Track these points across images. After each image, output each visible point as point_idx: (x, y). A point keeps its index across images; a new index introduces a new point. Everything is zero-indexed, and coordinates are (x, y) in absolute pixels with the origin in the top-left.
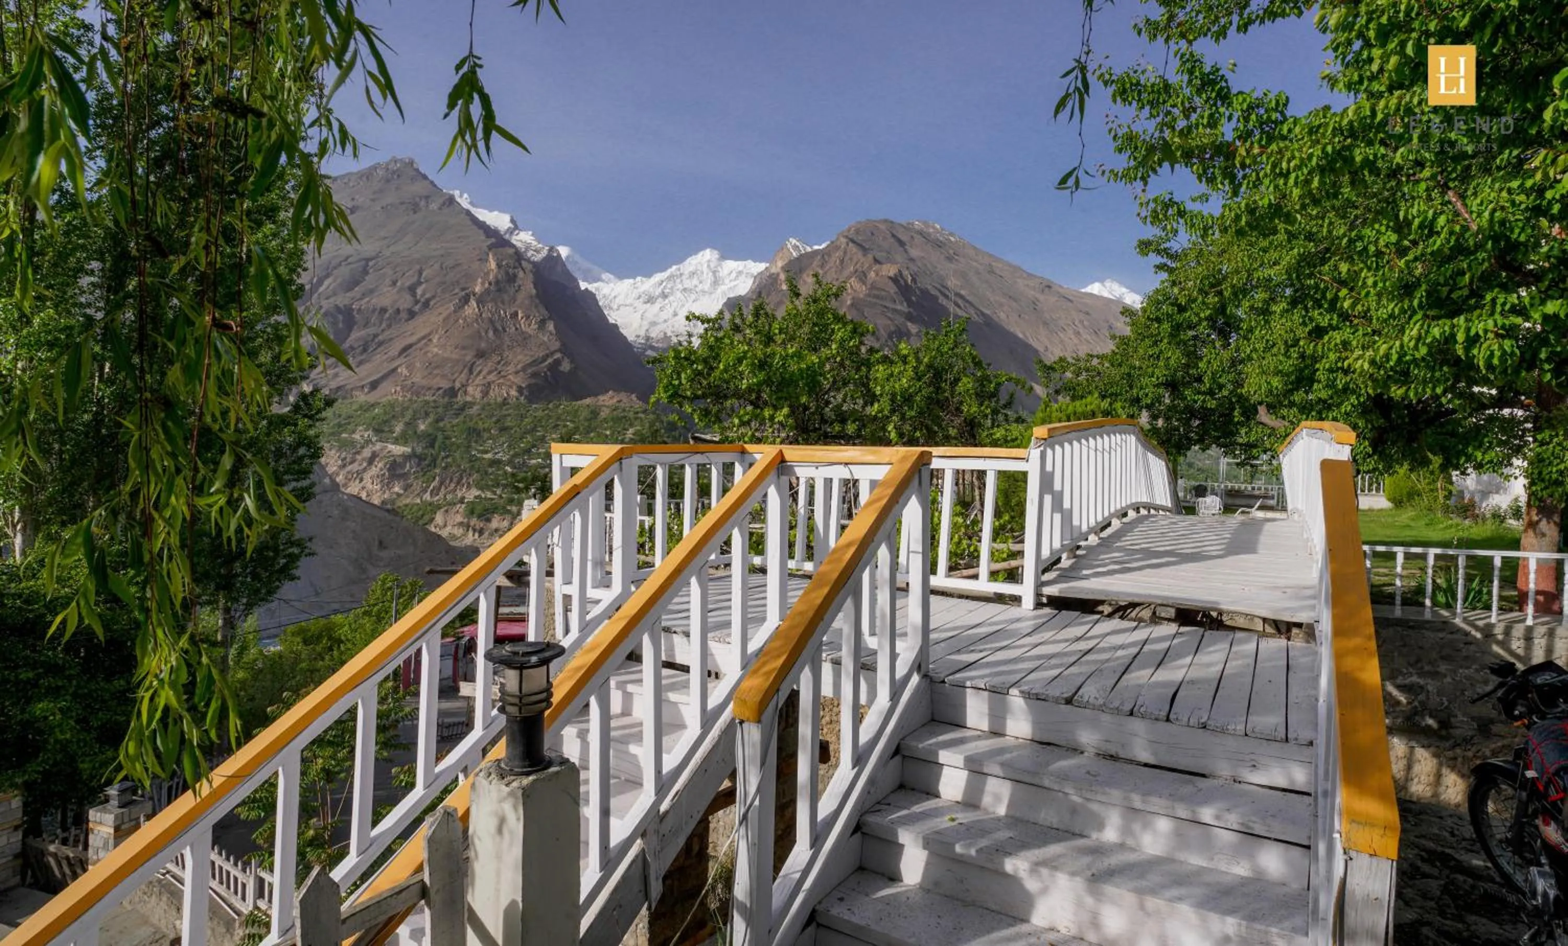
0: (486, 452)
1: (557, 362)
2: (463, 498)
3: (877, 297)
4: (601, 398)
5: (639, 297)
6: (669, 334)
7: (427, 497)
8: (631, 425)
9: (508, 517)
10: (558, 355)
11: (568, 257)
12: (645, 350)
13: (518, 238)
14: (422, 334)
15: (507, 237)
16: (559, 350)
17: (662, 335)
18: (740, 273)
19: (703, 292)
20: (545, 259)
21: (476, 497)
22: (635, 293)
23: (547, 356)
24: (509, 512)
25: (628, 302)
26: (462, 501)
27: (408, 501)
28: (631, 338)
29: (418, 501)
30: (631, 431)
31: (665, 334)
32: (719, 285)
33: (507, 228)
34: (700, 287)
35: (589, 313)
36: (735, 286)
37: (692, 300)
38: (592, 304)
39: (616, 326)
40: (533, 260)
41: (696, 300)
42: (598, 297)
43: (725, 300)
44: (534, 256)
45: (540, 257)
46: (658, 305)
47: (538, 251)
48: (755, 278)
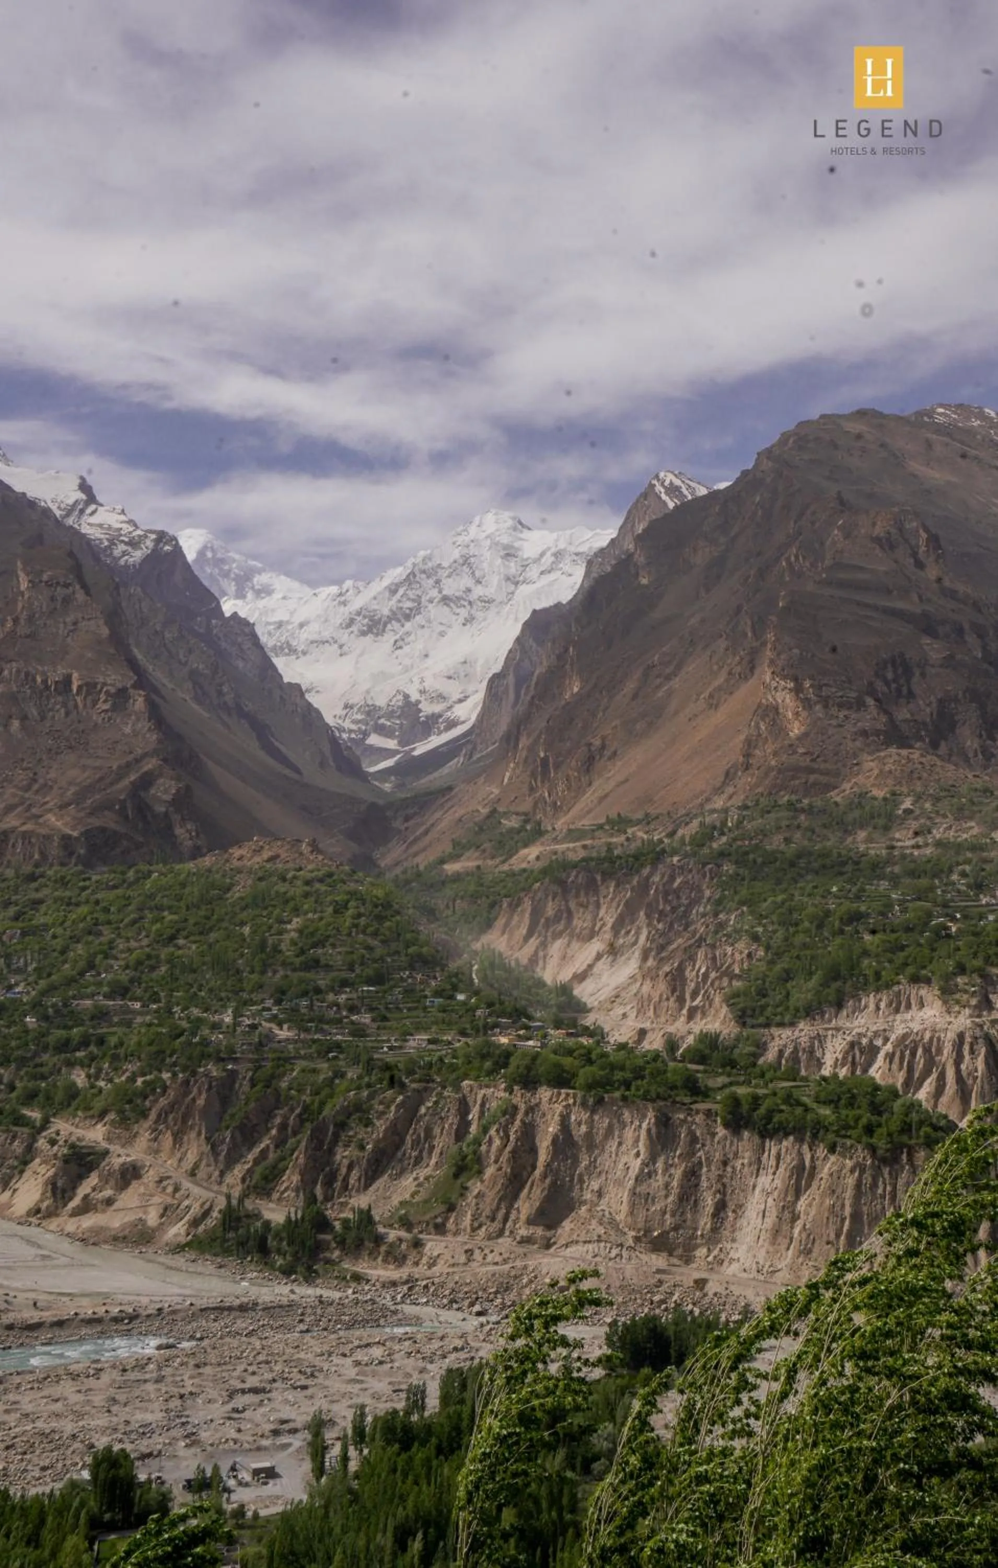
1: (147, 781)
3: (842, 584)
4: (236, 852)
5: (351, 622)
6: (414, 696)
8: (296, 911)
10: (150, 765)
11: (201, 553)
12: (366, 734)
13: (94, 520)
15: (70, 521)
16: (155, 753)
17: (399, 701)
18: (558, 555)
19: (488, 602)
20: (146, 559)
22: (344, 613)
23: (127, 767)
25: (326, 635)
28: (331, 713)
30: (296, 922)
31: (406, 697)
32: (517, 584)
33: (71, 501)
34: (478, 591)
35: (241, 664)
36: (551, 584)
37: (461, 620)
38: (247, 645)
39: (298, 686)
40: (122, 562)
41: (469, 620)
42: (259, 631)
43: (525, 616)
44: (124, 553)
45: (137, 555)
46: (389, 638)
47: (134, 544)
48: (590, 563)
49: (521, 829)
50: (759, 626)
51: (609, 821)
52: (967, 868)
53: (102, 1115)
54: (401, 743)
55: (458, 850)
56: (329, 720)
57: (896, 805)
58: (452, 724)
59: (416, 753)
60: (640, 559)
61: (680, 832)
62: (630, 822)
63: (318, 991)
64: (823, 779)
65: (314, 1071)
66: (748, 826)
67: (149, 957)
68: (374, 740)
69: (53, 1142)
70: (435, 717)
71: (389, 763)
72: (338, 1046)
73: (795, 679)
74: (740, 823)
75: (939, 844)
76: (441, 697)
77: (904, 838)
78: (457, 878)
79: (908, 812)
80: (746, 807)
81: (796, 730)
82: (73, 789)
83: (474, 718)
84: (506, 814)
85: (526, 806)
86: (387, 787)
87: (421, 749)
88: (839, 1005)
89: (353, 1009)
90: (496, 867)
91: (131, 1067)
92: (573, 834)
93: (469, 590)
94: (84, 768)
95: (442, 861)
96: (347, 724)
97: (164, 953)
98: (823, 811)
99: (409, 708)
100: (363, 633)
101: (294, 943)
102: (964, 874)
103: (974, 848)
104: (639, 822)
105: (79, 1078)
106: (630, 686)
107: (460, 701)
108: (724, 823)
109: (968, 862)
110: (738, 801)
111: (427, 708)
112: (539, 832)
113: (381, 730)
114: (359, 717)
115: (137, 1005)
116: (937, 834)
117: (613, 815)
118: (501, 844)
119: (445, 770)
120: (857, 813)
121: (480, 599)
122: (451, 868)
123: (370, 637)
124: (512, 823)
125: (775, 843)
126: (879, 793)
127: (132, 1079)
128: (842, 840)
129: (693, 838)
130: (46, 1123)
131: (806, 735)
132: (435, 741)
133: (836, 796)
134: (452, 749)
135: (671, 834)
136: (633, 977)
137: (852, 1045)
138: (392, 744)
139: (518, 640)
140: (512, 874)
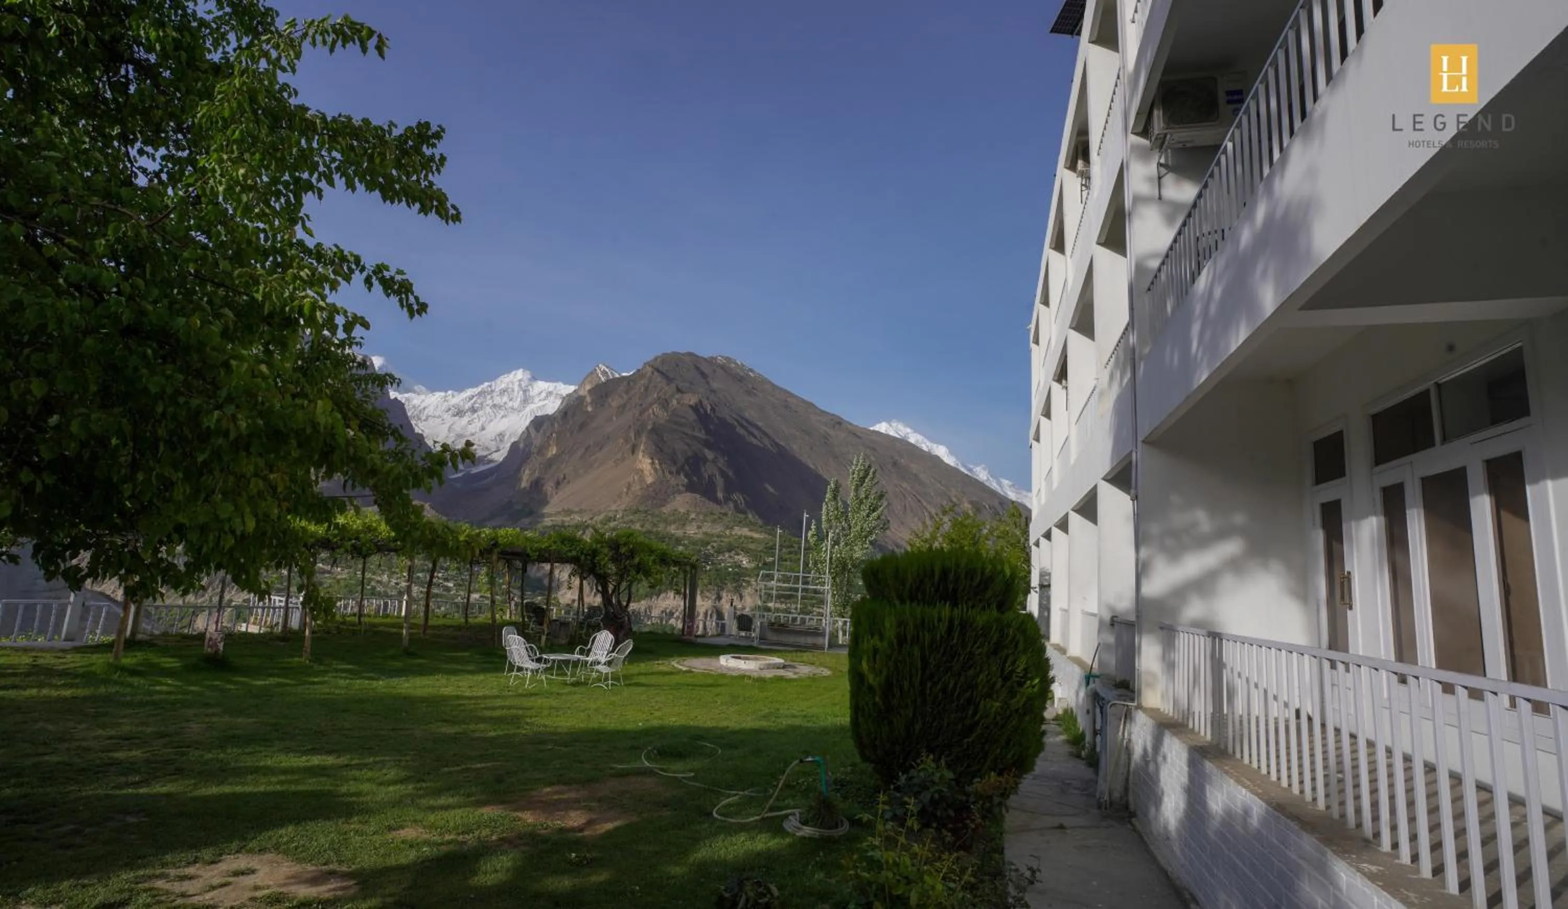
3: (677, 423)
5: (449, 410)
11: (381, 367)
18: (550, 393)
19: (513, 409)
22: (445, 406)
25: (437, 414)
32: (528, 403)
34: (510, 404)
36: (544, 406)
37: (501, 415)
38: (399, 413)
39: (421, 434)
41: (504, 416)
42: (406, 407)
43: (531, 417)
46: (466, 419)
48: (563, 400)
49: (523, 510)
50: (638, 434)
51: (563, 510)
52: (715, 544)
55: (492, 516)
57: (689, 516)
58: (491, 461)
59: (474, 472)
60: (588, 399)
61: (595, 518)
62: (573, 512)
64: (660, 502)
66: (626, 518)
70: (483, 457)
73: (652, 459)
74: (623, 517)
75: (704, 533)
76: (487, 449)
77: (690, 530)
79: (693, 519)
80: (625, 510)
81: (649, 480)
83: (501, 460)
85: (526, 500)
88: (658, 596)
93: (506, 403)
98: (659, 516)
100: (454, 416)
102: (713, 547)
103: (718, 536)
104: (576, 512)
106: (579, 453)
107: (496, 451)
108: (615, 516)
109: (715, 542)
110: (623, 507)
111: (480, 453)
116: (704, 529)
117: (566, 508)
119: (485, 482)
120: (672, 518)
121: (511, 407)
123: (457, 418)
124: (519, 507)
126: (682, 510)
128: (666, 528)
129: (601, 522)
131: (654, 483)
132: (482, 468)
133: (664, 510)
134: (489, 472)
135: (591, 519)
137: (662, 612)
139: (527, 428)
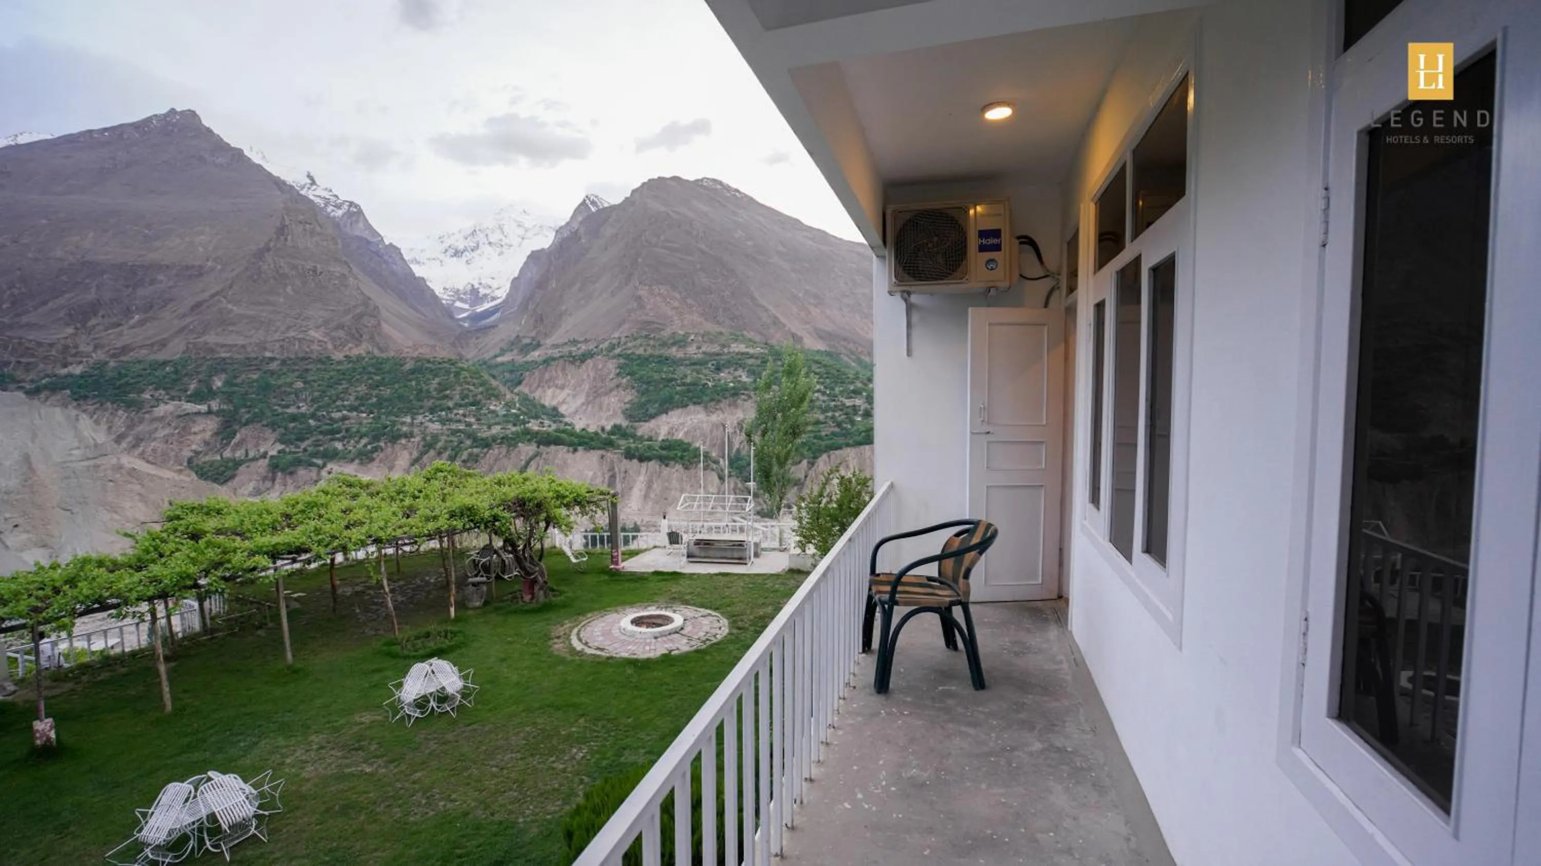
0: (287, 406)
2: (266, 453)
6: (476, 286)
7: (227, 454)
8: (436, 376)
9: (314, 469)
12: (454, 301)
13: (315, 193)
14: (213, 291)
15: (303, 192)
17: (469, 287)
20: (344, 214)
21: (279, 452)
22: (442, 246)
24: (315, 465)
26: (264, 456)
27: (207, 458)
28: (438, 291)
29: (219, 458)
30: (437, 380)
31: (473, 286)
32: (523, 239)
33: (303, 183)
34: (506, 240)
35: (394, 267)
36: (539, 239)
37: (498, 252)
38: (397, 259)
39: (423, 279)
40: (332, 214)
41: (501, 254)
42: (403, 251)
43: (528, 253)
44: (333, 211)
45: (339, 213)
46: (464, 259)
47: (338, 207)
48: (557, 231)
49: (531, 344)
51: (569, 340)
52: (714, 362)
53: (352, 460)
54: (471, 306)
55: (503, 352)
56: (437, 293)
57: (688, 337)
58: (494, 299)
59: (479, 310)
60: (581, 231)
61: (601, 346)
62: (579, 342)
63: (449, 408)
64: (659, 326)
65: (451, 441)
66: (630, 345)
67: (366, 394)
68: (458, 304)
69: (330, 473)
70: (485, 295)
71: (465, 315)
72: (460, 431)
74: (625, 343)
75: (704, 353)
76: (489, 286)
77: (692, 350)
78: (502, 364)
79: (692, 340)
80: (628, 337)
82: (321, 320)
83: (504, 297)
84: (524, 337)
85: (533, 334)
86: (466, 325)
87: (479, 309)
88: (666, 414)
89: (464, 416)
90: (520, 359)
91: (364, 441)
92: (555, 346)
93: (501, 240)
94: (326, 310)
95: (496, 356)
96: (445, 297)
97: (374, 392)
98: (659, 339)
99: (474, 291)
100: (452, 256)
101: (436, 389)
103: (717, 354)
104: (582, 341)
105: (339, 446)
106: (578, 286)
107: (498, 289)
108: (619, 343)
109: (714, 359)
110: (624, 334)
111: (482, 291)
112: (539, 345)
113: (461, 300)
114: (451, 293)
115: (364, 415)
116: (703, 349)
117: (571, 338)
118: (522, 350)
119: (491, 319)
120: (672, 340)
121: (506, 244)
122: (499, 359)
123: (455, 258)
124: (528, 341)
125: (640, 351)
126: (681, 333)
127: (365, 446)
128: (667, 350)
129: (606, 349)
130: (324, 465)
132: (486, 306)
133: (664, 333)
134: (495, 310)
135: (597, 346)
136: (583, 404)
137: (671, 427)
138: (466, 306)
139: (525, 263)
140: (526, 363)
